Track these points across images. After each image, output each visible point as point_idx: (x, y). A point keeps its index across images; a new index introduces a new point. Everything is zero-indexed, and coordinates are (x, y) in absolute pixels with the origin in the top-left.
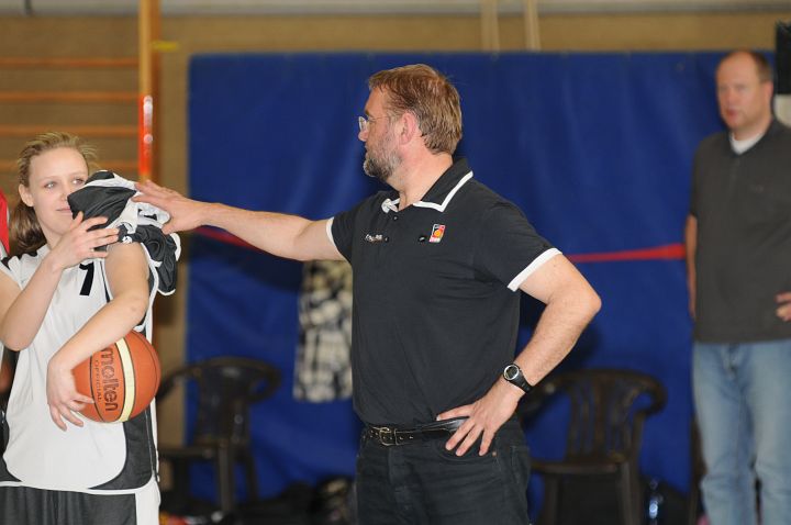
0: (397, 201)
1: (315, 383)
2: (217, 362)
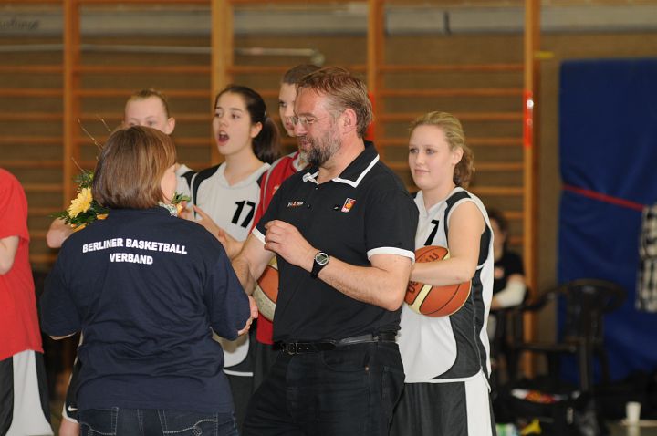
0: (315, 175)
1: (651, 299)
2: (579, 282)
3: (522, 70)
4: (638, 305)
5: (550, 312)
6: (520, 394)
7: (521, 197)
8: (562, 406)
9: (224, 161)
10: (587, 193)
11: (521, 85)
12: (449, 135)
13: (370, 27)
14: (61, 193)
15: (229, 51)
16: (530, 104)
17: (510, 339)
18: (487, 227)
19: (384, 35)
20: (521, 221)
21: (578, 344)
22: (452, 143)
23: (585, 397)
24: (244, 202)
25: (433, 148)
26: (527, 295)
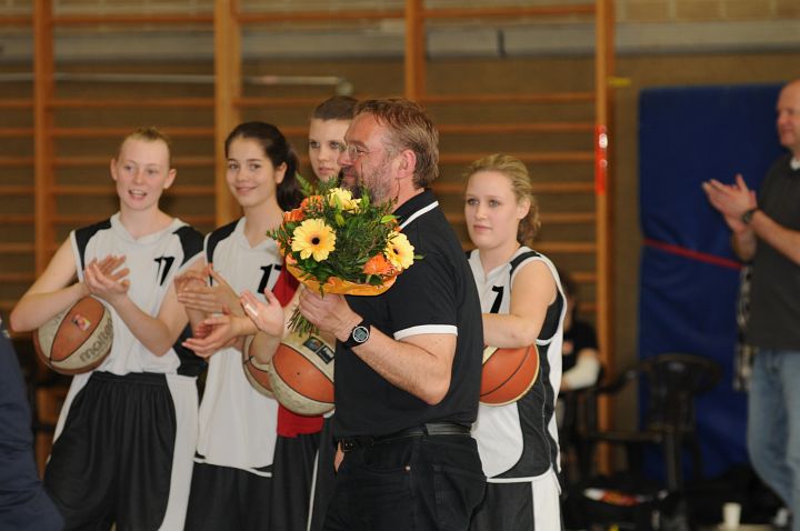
2: (664, 358)
3: (593, 101)
4: (737, 385)
5: (630, 394)
6: (595, 494)
7: (593, 255)
8: (646, 510)
9: (243, 215)
10: (675, 249)
11: (592, 118)
12: (516, 184)
13: (408, 50)
14: (32, 255)
15: (236, 80)
16: (603, 142)
17: (582, 428)
18: (559, 293)
19: (426, 59)
20: (593, 284)
21: (664, 433)
22: (519, 194)
23: (674, 498)
24: (271, 266)
25: (498, 199)
26: (602, 373)
